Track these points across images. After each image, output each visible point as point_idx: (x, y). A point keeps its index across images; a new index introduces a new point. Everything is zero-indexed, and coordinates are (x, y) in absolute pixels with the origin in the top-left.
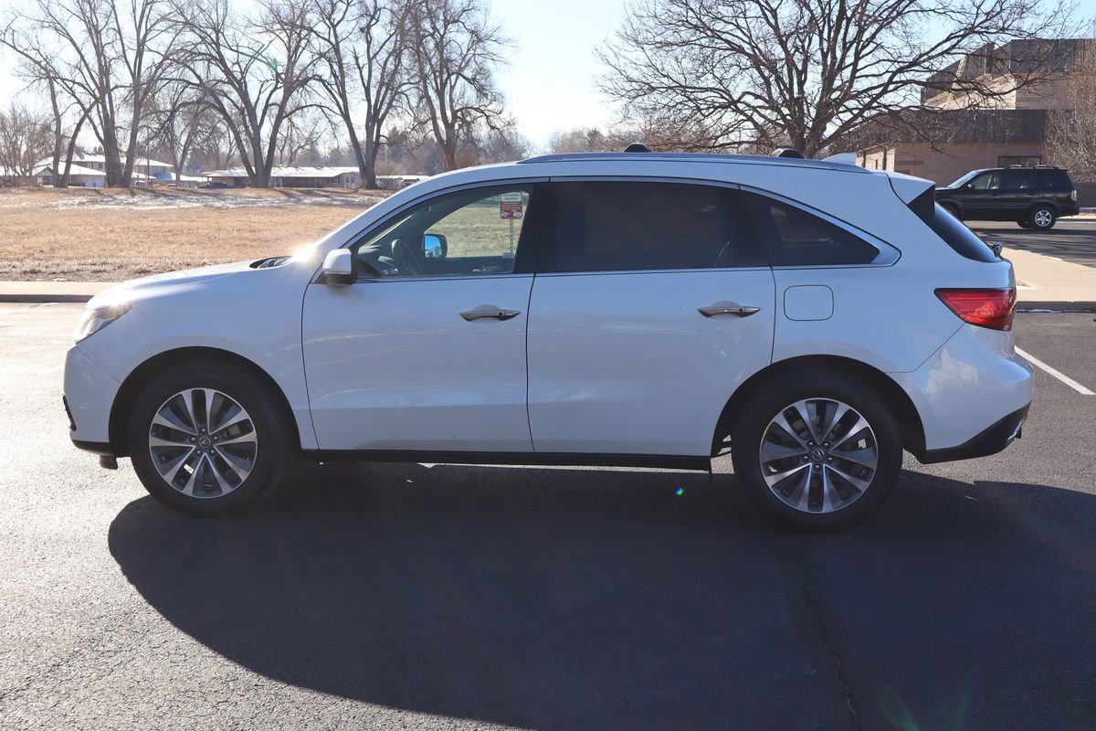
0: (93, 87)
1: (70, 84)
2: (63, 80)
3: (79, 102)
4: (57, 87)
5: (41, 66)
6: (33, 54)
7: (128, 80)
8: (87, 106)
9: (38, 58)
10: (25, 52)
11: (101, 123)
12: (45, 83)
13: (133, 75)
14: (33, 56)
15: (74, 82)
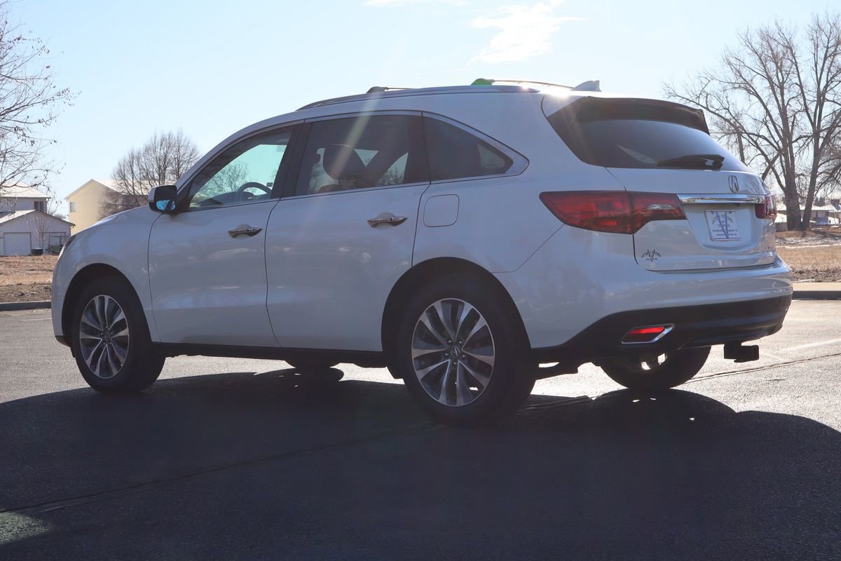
0: (777, 138)
1: (755, 138)
2: (748, 134)
3: (763, 153)
4: (744, 142)
5: (731, 123)
6: (723, 113)
7: (809, 130)
8: (771, 157)
9: (728, 116)
10: (717, 112)
11: (784, 171)
12: (734, 138)
13: (813, 124)
14: (723, 115)
15: (759, 136)
